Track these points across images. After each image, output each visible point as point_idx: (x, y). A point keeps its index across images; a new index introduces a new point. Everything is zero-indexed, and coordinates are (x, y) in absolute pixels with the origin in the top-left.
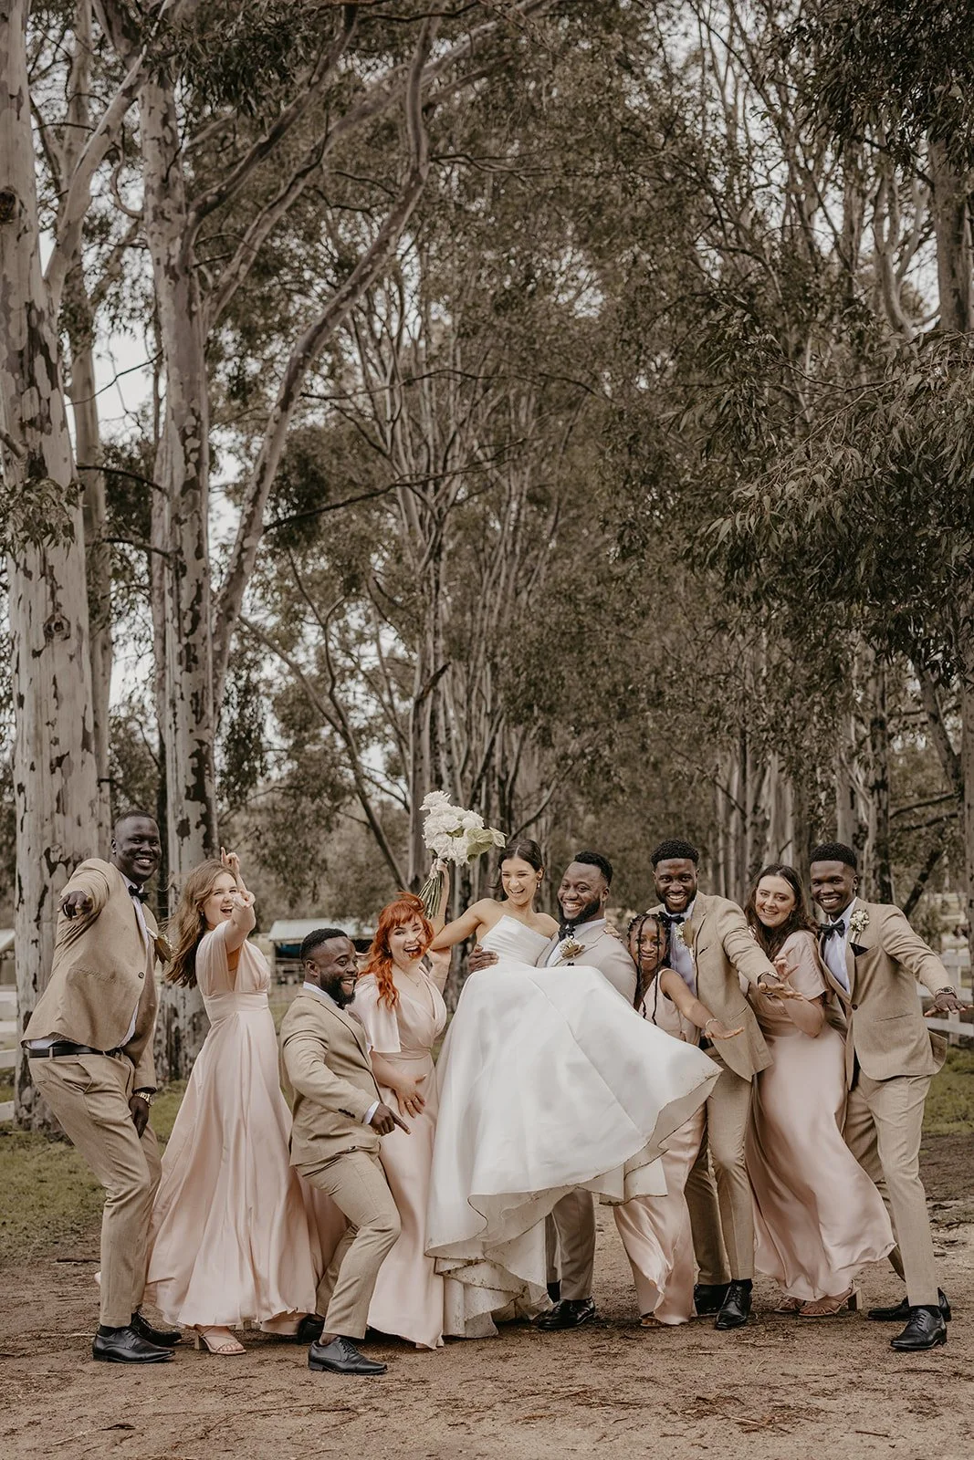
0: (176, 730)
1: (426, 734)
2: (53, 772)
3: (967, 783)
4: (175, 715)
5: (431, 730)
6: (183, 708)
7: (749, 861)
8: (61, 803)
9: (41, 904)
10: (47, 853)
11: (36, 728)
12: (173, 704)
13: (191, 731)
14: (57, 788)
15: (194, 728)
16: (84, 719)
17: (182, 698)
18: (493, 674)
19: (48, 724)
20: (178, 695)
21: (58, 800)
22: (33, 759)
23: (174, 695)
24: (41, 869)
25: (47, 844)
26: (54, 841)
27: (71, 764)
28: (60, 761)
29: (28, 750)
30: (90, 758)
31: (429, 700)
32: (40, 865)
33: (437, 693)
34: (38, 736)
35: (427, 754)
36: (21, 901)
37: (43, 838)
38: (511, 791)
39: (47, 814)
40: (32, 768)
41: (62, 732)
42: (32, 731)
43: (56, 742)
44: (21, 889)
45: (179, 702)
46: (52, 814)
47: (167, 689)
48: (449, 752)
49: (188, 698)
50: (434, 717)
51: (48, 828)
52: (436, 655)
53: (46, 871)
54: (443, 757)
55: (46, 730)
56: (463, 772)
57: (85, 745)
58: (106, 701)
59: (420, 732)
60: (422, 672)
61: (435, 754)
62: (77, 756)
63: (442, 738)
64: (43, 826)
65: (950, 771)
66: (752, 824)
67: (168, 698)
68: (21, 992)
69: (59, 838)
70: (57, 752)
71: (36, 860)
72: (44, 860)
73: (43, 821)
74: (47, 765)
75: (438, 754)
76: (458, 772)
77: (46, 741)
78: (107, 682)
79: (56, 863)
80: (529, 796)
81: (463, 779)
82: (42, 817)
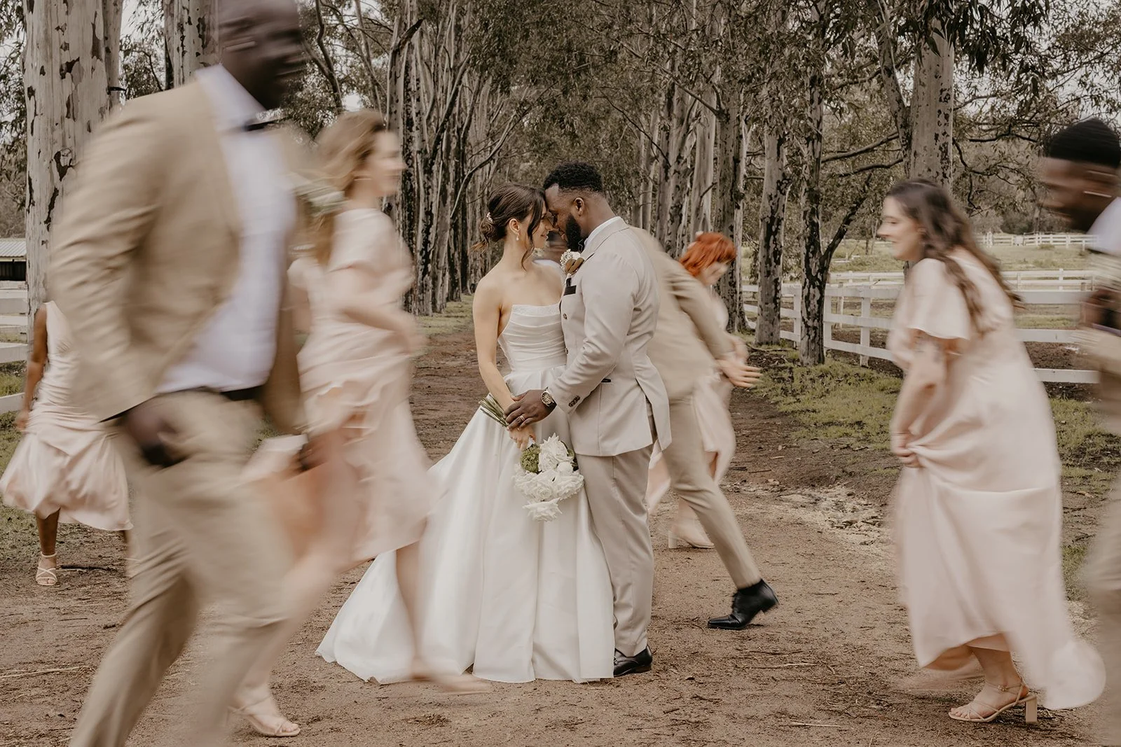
0: (184, 52)
1: (401, 81)
2: (63, 77)
3: (915, 133)
4: (183, 38)
5: (405, 79)
6: (190, 31)
7: (670, 203)
8: (71, 109)
9: (51, 206)
10: (57, 156)
11: (46, 32)
12: (181, 28)
13: (198, 54)
14: (67, 93)
15: (200, 51)
16: (94, 26)
17: (190, 22)
18: (456, 35)
19: (58, 28)
20: (186, 20)
21: (68, 105)
22: (43, 63)
23: (182, 20)
24: (51, 173)
25: (57, 148)
26: (64, 146)
27: (81, 70)
28: (70, 66)
29: (38, 54)
30: (101, 65)
31: (405, 50)
32: (50, 168)
33: (411, 47)
34: (48, 40)
35: (401, 99)
36: (32, 203)
37: (53, 142)
38: (465, 138)
39: (57, 119)
40: (42, 72)
41: (72, 37)
42: (42, 35)
43: (66, 47)
44: (31, 191)
45: (186, 26)
46: (62, 119)
47: (175, 14)
48: (418, 100)
49: (195, 22)
50: (408, 68)
51: (58, 134)
52: (412, 12)
53: (56, 174)
54: (414, 103)
55: (56, 34)
56: (429, 118)
57: (95, 52)
58: (118, 29)
59: (396, 78)
60: (400, 25)
61: (407, 100)
62: (87, 62)
63: (413, 86)
64: (53, 130)
65: (900, 121)
66: (675, 171)
67: (176, 21)
68: (32, 290)
69: (69, 143)
70: (67, 57)
71: (46, 163)
72: (54, 164)
73: (53, 125)
74: (57, 69)
75: (410, 100)
76: (425, 117)
77: (56, 46)
78: (118, 12)
79: (66, 167)
80: (478, 144)
81: (429, 125)
82: (52, 121)
